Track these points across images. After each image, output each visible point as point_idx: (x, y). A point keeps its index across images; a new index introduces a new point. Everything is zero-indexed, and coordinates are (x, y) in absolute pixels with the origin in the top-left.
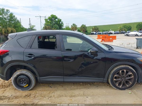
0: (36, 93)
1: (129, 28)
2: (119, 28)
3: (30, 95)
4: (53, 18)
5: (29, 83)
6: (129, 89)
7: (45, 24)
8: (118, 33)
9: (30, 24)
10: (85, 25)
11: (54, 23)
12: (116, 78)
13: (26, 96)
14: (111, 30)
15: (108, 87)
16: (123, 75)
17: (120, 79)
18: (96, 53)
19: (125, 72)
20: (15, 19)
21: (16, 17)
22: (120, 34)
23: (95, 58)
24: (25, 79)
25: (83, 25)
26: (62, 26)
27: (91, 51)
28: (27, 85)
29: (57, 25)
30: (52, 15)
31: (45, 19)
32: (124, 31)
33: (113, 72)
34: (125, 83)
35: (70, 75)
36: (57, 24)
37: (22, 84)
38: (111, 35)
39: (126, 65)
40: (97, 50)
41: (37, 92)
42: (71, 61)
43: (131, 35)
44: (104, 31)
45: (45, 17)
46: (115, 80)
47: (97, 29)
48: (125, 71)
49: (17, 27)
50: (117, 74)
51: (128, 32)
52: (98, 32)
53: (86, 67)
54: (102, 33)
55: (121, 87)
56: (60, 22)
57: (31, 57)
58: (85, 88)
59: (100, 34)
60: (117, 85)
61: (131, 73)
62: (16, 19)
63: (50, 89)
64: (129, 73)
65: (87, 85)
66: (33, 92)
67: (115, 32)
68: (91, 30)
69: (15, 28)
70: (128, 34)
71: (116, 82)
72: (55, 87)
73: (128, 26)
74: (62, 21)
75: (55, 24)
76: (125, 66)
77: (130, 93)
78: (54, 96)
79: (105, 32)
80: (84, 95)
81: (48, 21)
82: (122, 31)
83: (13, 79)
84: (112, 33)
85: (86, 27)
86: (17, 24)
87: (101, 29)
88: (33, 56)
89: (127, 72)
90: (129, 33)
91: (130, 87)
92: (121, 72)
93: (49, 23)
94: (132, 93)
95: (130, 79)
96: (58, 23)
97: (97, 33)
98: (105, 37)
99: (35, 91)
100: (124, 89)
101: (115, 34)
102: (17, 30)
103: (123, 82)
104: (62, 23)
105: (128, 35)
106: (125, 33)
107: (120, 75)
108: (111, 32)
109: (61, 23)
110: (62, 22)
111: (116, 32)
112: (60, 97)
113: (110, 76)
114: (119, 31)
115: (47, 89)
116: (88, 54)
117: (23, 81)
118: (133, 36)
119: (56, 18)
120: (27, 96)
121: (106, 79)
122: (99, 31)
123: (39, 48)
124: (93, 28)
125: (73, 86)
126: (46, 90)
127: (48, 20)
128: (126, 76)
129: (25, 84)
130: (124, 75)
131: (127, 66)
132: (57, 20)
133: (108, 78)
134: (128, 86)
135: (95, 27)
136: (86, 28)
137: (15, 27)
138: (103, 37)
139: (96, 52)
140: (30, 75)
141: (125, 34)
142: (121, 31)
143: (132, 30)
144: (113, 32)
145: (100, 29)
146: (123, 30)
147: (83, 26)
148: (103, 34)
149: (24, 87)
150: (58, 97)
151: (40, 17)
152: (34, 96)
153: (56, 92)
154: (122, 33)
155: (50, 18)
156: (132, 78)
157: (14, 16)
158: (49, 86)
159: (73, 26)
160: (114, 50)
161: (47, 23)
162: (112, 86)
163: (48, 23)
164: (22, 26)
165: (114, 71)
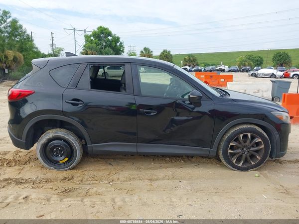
0: (84, 174)
1: (257, 60)
2: (238, 59)
3: (73, 177)
4: (102, 33)
5: (71, 155)
6: (255, 169)
7: (84, 46)
8: (236, 71)
9: (52, 45)
10: (169, 52)
11: (104, 44)
12: (232, 148)
13: (65, 179)
14: (221, 63)
15: (218, 165)
16: (245, 142)
17: (239, 151)
18: (198, 100)
19: (249, 137)
20: (22, 31)
21: (23, 28)
22: (240, 73)
23: (197, 109)
24: (62, 147)
25: (164, 51)
26: (121, 51)
27: (191, 96)
28: (67, 159)
29: (110, 49)
30: (101, 27)
31: (84, 34)
32: (248, 66)
33: (227, 137)
34: (249, 158)
35: (150, 142)
36: (110, 46)
37: (57, 156)
38: (222, 74)
39: (251, 124)
40: (201, 95)
41: (86, 173)
42: (152, 114)
43: (261, 76)
44: (208, 65)
45: (85, 31)
46: (230, 151)
47: (194, 60)
48: (249, 135)
49: (26, 50)
50: (234, 141)
51: (255, 68)
52: (195, 66)
53: (179, 126)
54: (203, 69)
55: (240, 165)
56: (116, 44)
57: (77, 105)
58: (175, 166)
59: (200, 71)
60: (234, 161)
61: (260, 140)
62: (25, 32)
63: (110, 167)
64: (257, 139)
65: (178, 162)
66: (77, 173)
67: (229, 67)
68: (182, 62)
69: (21, 52)
70: (256, 72)
71: (233, 155)
72: (118, 165)
73: (255, 57)
74: (121, 40)
75: (105, 47)
76: (249, 126)
77: (257, 175)
78: (118, 179)
79: (211, 67)
80: (173, 178)
81: (92, 40)
82: (245, 65)
83: (40, 148)
84: (223, 71)
85: (171, 55)
86: (26, 44)
87: (202, 62)
88: (80, 102)
89: (253, 138)
90: (257, 70)
91: (257, 166)
92: (241, 137)
93: (94, 45)
94: (261, 175)
95: (257, 151)
96: (113, 44)
97: (193, 70)
98: (211, 77)
99: (82, 170)
100: (246, 169)
101: (230, 71)
102: (25, 56)
103: (244, 155)
104: (121, 45)
105: (255, 76)
106: (250, 71)
107: (240, 143)
108: (223, 67)
109: (118, 44)
110: (121, 43)
111: (232, 68)
112: (130, 180)
113: (222, 145)
114: (239, 66)
115: (104, 168)
116: (184, 102)
117: (58, 152)
118: (265, 76)
119: (110, 34)
120: (67, 180)
121: (214, 150)
122: (198, 65)
123: (92, 88)
124: (185, 59)
125: (153, 164)
126: (103, 170)
127: (92, 38)
128: (250, 145)
129: (61, 156)
130: (247, 143)
131: (252, 126)
132: (110, 38)
133: (218, 149)
134: (253, 163)
135: (189, 55)
136: (172, 57)
137: (21, 50)
138: (206, 77)
139: (198, 98)
140: (72, 140)
141: (251, 73)
142: (242, 66)
143: (264, 65)
144: (226, 68)
145: (199, 62)
146: (247, 64)
147: (165, 53)
148: (206, 71)
149: (61, 162)
150: (127, 181)
151: (75, 30)
152: (80, 178)
153: (121, 172)
154: (243, 70)
155: (96, 33)
156: (261, 148)
157: (21, 27)
158: (106, 163)
159: (144, 51)
160: (231, 97)
161: (90, 44)
162: (225, 163)
163: (92, 43)
164: (37, 48)
165: (228, 135)
